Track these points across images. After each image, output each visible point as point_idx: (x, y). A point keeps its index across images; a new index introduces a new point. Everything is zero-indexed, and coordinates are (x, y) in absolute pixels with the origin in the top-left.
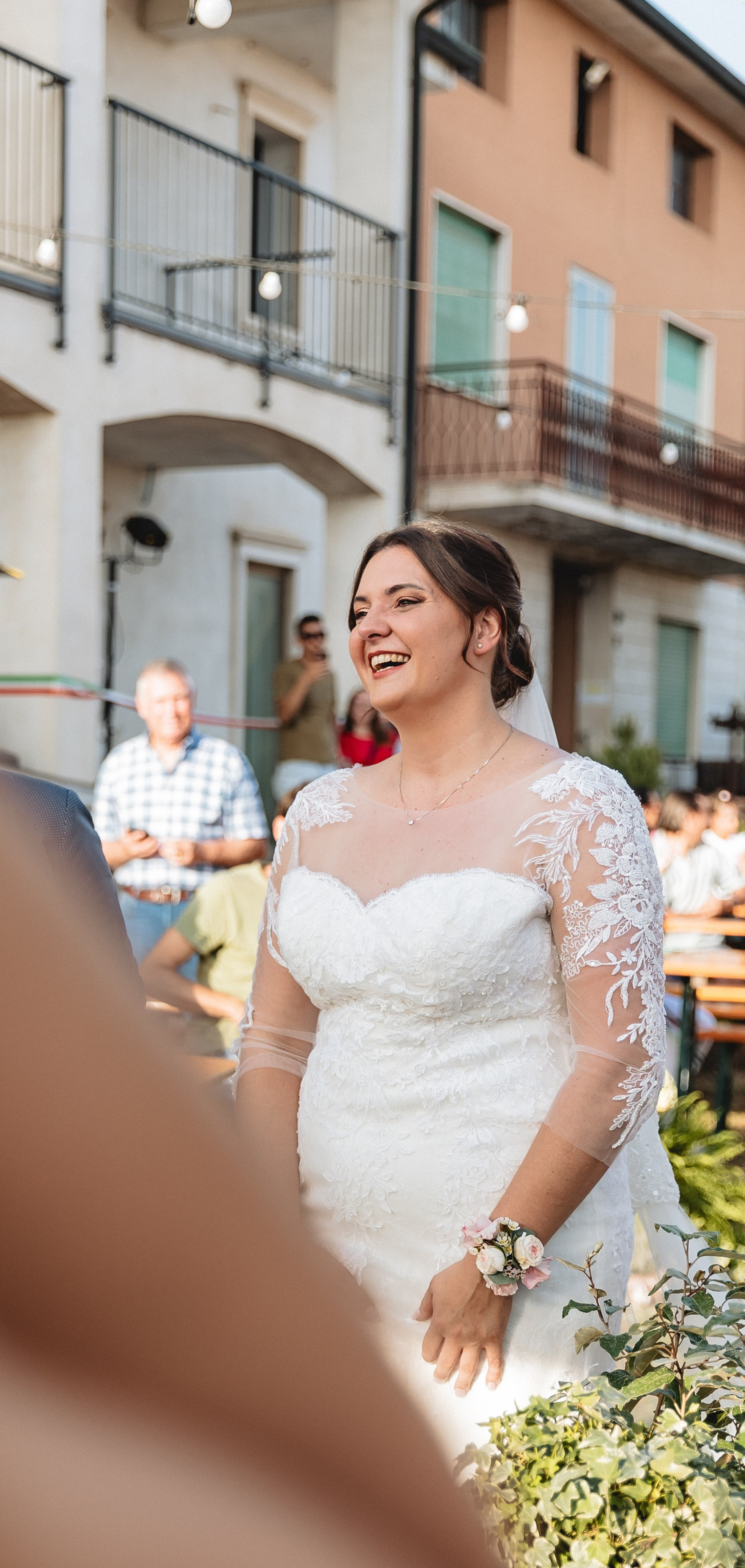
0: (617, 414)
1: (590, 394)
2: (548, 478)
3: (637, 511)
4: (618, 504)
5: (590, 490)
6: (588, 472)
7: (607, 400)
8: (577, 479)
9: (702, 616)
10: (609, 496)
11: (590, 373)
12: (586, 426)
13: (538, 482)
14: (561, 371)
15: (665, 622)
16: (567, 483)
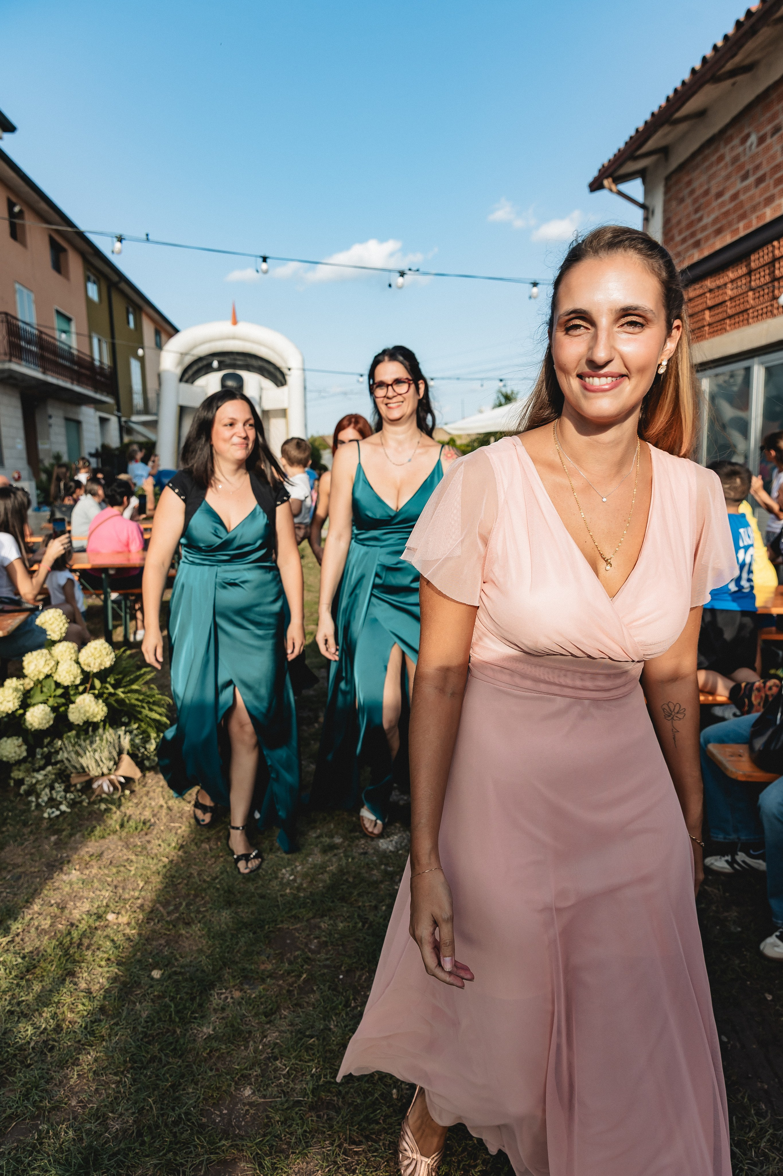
0: (40, 338)
1: (28, 328)
2: (14, 359)
3: (52, 376)
4: (44, 373)
5: (32, 366)
6: (31, 359)
7: (36, 332)
8: (27, 361)
9: (81, 418)
10: (41, 370)
11: (27, 320)
12: (29, 342)
13: (10, 361)
14: (16, 319)
15: (67, 420)
16: (24, 363)
